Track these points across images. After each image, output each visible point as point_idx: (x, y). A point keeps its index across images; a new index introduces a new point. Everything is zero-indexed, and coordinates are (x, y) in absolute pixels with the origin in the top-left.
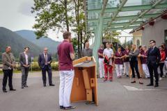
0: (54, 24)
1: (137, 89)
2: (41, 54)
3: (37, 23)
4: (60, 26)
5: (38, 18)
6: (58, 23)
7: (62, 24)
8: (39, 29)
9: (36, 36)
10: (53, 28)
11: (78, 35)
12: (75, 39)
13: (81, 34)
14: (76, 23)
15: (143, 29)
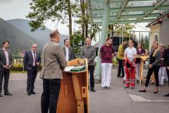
0: (53, 13)
1: (144, 100)
2: (28, 51)
3: (32, 11)
4: (60, 17)
5: (34, 5)
6: (58, 12)
7: (63, 13)
8: (35, 19)
9: (31, 28)
10: (53, 17)
11: (83, 27)
12: (79, 33)
13: (87, 27)
14: (80, 12)
15: (160, 22)
